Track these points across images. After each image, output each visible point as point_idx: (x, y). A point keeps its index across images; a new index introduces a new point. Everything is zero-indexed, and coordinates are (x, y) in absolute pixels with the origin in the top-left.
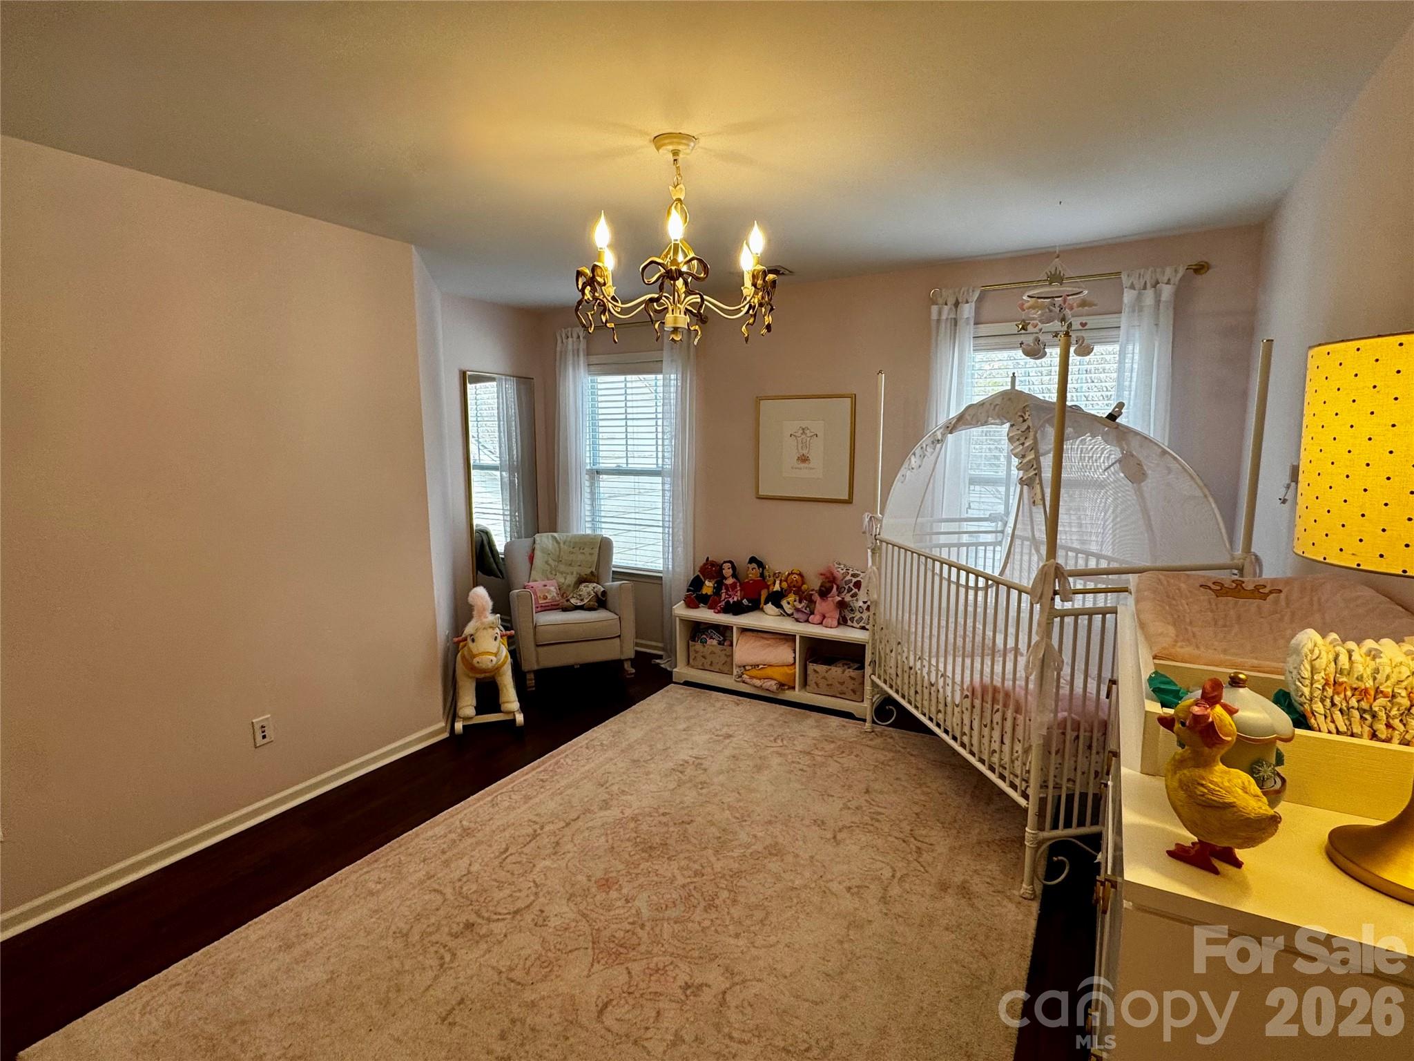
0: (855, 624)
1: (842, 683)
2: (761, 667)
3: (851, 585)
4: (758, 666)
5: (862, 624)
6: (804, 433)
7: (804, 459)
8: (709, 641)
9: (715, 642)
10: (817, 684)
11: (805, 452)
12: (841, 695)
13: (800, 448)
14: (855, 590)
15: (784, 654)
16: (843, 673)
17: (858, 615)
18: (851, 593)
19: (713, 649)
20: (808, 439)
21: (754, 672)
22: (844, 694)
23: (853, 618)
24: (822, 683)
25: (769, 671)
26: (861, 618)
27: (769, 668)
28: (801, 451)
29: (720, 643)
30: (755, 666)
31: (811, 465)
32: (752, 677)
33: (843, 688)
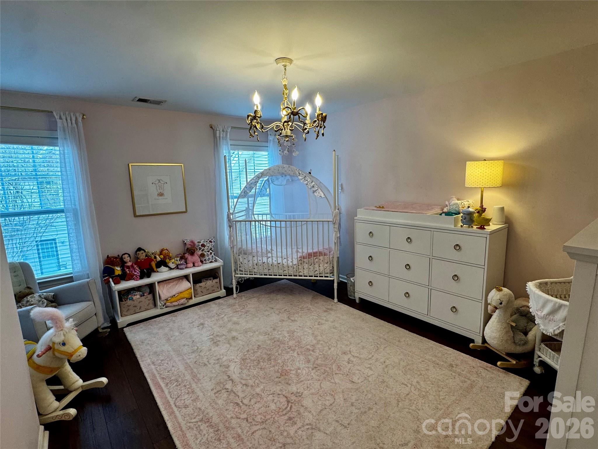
0: (207, 262)
1: (213, 287)
2: (176, 295)
3: (200, 246)
4: (174, 296)
5: (210, 261)
6: (159, 182)
7: (161, 195)
8: (134, 298)
9: (138, 296)
10: (202, 292)
11: (161, 191)
12: (213, 291)
13: (158, 190)
14: (203, 248)
15: (186, 285)
16: (213, 282)
17: (207, 258)
18: (201, 250)
19: (139, 300)
20: (162, 185)
21: (173, 300)
22: (214, 290)
23: (206, 259)
24: (204, 290)
25: (182, 295)
26: (209, 259)
27: (181, 294)
28: (159, 191)
29: (141, 296)
30: (172, 297)
31: (165, 197)
32: (171, 303)
33: (214, 288)
